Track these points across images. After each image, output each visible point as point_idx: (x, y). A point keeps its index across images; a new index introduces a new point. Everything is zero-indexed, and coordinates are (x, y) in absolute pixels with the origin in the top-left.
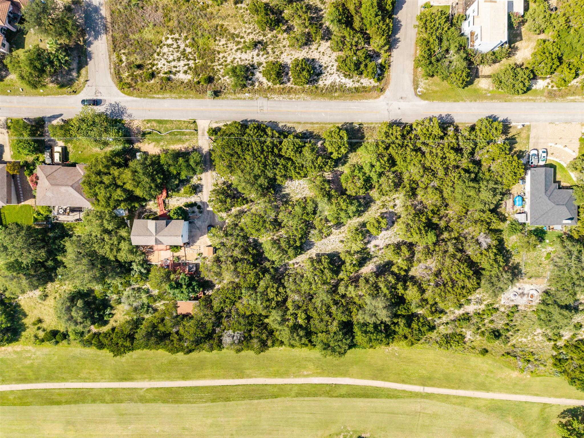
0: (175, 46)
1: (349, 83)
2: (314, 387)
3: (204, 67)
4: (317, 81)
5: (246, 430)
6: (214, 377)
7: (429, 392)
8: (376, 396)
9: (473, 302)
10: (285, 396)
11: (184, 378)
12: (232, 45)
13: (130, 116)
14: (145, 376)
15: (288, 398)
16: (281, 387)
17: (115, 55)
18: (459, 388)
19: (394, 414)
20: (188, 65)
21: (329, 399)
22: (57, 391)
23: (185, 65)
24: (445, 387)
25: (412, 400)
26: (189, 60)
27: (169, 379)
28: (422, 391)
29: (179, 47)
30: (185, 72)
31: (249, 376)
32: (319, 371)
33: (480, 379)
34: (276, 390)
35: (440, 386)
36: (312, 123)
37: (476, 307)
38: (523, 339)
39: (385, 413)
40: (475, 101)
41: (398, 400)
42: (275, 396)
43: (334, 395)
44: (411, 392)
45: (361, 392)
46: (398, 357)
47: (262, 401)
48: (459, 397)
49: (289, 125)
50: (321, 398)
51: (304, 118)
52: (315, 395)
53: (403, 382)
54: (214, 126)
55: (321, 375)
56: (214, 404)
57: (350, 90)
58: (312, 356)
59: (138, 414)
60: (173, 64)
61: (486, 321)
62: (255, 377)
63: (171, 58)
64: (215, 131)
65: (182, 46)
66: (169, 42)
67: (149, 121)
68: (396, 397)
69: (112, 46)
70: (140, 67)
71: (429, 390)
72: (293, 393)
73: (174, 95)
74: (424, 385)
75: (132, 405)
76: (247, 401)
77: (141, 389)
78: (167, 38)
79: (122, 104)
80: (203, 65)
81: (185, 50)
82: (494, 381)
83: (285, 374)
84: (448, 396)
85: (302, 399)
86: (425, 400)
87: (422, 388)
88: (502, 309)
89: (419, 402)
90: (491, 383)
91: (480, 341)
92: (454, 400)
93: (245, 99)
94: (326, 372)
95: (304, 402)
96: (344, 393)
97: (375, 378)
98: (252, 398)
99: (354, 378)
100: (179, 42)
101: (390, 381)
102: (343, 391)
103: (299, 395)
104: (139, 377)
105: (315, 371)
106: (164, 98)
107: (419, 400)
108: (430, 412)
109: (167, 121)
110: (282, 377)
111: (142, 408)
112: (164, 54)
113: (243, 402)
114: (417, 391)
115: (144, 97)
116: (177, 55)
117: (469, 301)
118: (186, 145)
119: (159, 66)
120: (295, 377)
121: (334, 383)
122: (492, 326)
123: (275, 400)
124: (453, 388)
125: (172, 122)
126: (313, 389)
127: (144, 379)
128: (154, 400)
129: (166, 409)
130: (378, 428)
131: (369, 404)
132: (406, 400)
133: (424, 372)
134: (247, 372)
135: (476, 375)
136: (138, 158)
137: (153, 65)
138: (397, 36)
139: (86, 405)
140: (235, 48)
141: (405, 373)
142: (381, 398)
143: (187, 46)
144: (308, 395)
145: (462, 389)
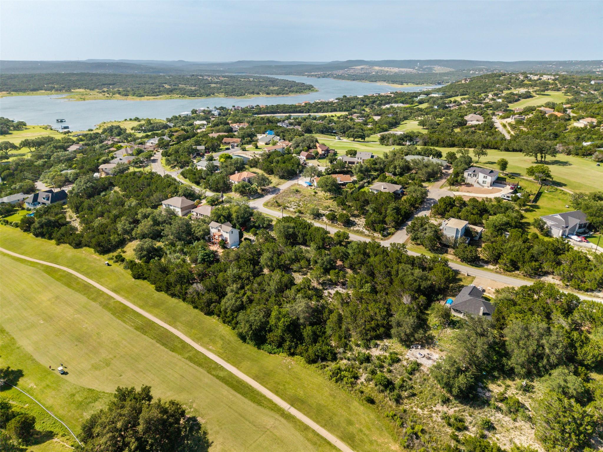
1: (367, 232)
2: (205, 359)
4: (350, 227)
5: (127, 360)
6: (156, 316)
7: (292, 413)
9: (380, 347)
10: (180, 354)
11: (141, 307)
13: (258, 210)
14: (126, 295)
15: (180, 357)
16: (185, 346)
17: (272, 199)
18: (324, 426)
19: (243, 417)
20: (297, 208)
21: (206, 372)
22: (80, 280)
24: (311, 417)
25: (272, 413)
27: (134, 303)
28: (286, 409)
29: (299, 203)
30: (294, 209)
31: (175, 327)
32: (221, 351)
33: (351, 429)
34: (179, 346)
35: (307, 414)
37: (382, 352)
38: (419, 410)
39: (236, 412)
41: (259, 408)
42: (173, 350)
43: (214, 373)
44: (276, 405)
45: (235, 383)
46: (289, 370)
47: (162, 348)
48: (318, 435)
50: (200, 369)
52: (200, 365)
53: (277, 393)
55: (220, 355)
56: (135, 331)
57: (366, 235)
58: (227, 337)
59: (91, 312)
60: (291, 206)
61: (385, 370)
62: (178, 330)
63: (292, 204)
67: (263, 213)
68: (259, 403)
69: (274, 197)
70: (278, 203)
71: (293, 411)
72: (187, 355)
74: (292, 405)
75: (98, 305)
76: (154, 341)
77: (114, 299)
78: (297, 201)
79: (259, 207)
81: (300, 205)
82: (366, 440)
83: (198, 340)
84: (307, 428)
85: (188, 362)
86: (283, 420)
87: (289, 406)
88: (405, 363)
89: (276, 419)
90: (362, 441)
91: (371, 389)
92: (310, 435)
94: (225, 354)
95: (187, 366)
96: (222, 375)
97: (256, 378)
98: (159, 341)
99: (241, 371)
101: (266, 387)
102: (222, 374)
103: (190, 359)
104: (123, 294)
105: (219, 350)
107: (277, 416)
108: (277, 434)
110: (193, 340)
113: (151, 340)
114: (282, 406)
115: (270, 209)
116: (296, 204)
117: (376, 346)
120: (201, 345)
121: (222, 365)
122: (388, 376)
123: (170, 353)
124: (318, 422)
126: (203, 361)
127: (123, 296)
128: (110, 310)
129: (108, 318)
130: (218, 421)
131: (231, 397)
132: (266, 411)
133: (302, 393)
134: (178, 324)
135: (350, 423)
137: (283, 204)
139: (79, 294)
140: (321, 209)
141: (284, 385)
142: (246, 397)
143: (302, 204)
144: (195, 363)
145: (326, 429)
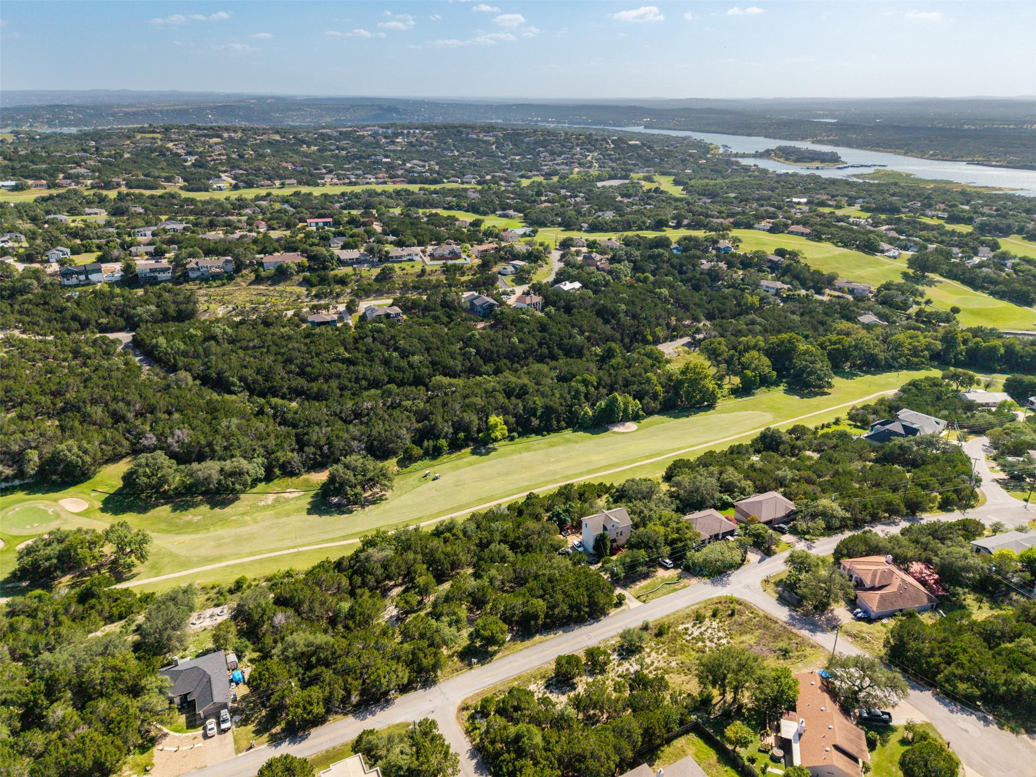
0: (715, 640)
3: (673, 640)
7: (293, 550)
8: (344, 536)
12: (662, 664)
13: (705, 583)
17: (761, 614)
18: (262, 559)
20: (690, 635)
23: (692, 633)
24: (277, 556)
25: (308, 543)
26: (693, 638)
28: (301, 548)
29: (711, 641)
30: (687, 629)
35: (281, 555)
36: (526, 648)
40: (327, 752)
47: (450, 507)
49: (552, 636)
51: (540, 647)
54: (623, 607)
59: (543, 477)
60: (703, 628)
63: (710, 631)
64: (620, 603)
65: (708, 643)
66: (724, 641)
67: (684, 587)
69: (769, 616)
70: (732, 615)
73: (681, 613)
78: (728, 643)
79: (720, 587)
80: (676, 640)
81: (704, 642)
82: (222, 572)
86: (294, 545)
87: (299, 550)
90: (225, 570)
93: (612, 637)
98: (460, 505)
100: (714, 645)
106: (688, 607)
108: (286, 541)
109: (669, 593)
111: (543, 479)
112: (719, 631)
114: (305, 547)
115: (705, 601)
116: (707, 635)
118: (637, 587)
119: (714, 623)
125: (664, 594)
129: (526, 484)
132: (313, 541)
133: (302, 557)
136: (667, 561)
137: (721, 621)
138: (475, 761)
140: (656, 664)
143: (705, 646)
